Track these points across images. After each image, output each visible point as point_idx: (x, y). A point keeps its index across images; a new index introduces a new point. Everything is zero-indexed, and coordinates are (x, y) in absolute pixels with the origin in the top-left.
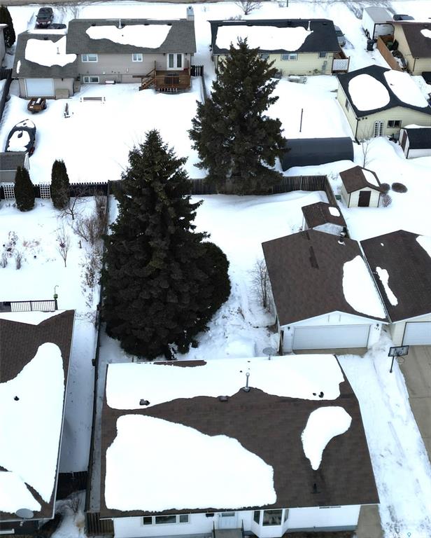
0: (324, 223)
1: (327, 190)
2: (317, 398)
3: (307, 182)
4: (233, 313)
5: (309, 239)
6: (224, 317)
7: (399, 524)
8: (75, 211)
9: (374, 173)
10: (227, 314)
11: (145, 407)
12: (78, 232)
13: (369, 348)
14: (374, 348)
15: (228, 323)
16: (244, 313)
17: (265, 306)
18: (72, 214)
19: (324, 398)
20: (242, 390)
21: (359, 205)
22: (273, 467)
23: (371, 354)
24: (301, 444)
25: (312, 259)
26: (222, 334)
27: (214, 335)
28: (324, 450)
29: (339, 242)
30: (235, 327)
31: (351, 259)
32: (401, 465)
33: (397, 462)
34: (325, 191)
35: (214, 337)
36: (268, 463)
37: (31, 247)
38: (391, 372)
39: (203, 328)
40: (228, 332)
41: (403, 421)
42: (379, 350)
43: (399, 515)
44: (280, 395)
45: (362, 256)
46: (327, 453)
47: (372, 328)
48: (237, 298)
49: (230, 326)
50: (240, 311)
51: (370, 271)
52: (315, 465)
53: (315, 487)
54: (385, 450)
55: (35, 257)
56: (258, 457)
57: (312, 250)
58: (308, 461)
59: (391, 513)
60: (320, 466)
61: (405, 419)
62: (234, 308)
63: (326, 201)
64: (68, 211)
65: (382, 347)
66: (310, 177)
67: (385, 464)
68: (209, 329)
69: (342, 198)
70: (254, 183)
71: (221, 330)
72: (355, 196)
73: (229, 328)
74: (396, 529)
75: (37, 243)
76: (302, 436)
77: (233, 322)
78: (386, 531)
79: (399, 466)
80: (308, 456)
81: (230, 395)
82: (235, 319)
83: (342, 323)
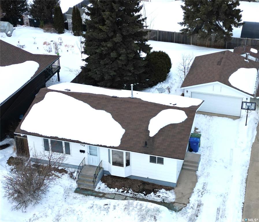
7: (206, 191)
13: (241, 117)
29: (245, 60)
32: (226, 168)
33: (225, 166)
38: (246, 125)
52: (152, 135)
55: (68, 51)
57: (222, 58)
59: (204, 185)
74: (202, 193)
75: (73, 47)
80: (149, 129)
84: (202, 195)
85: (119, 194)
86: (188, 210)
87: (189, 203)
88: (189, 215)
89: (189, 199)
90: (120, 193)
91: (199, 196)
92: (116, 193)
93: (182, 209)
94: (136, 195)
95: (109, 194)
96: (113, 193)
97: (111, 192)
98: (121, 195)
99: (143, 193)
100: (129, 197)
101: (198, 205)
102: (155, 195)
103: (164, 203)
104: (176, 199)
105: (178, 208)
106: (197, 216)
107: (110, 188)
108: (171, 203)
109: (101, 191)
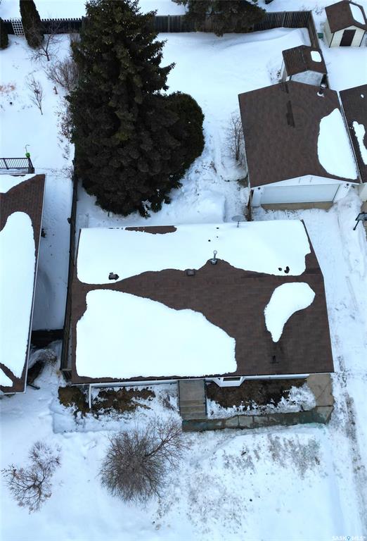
0: (305, 70)
1: (310, 27)
2: (283, 274)
3: (290, 18)
4: (206, 167)
5: (288, 92)
6: (197, 172)
7: (347, 374)
8: (49, 52)
9: (361, 8)
10: (200, 168)
11: (113, 281)
12: (52, 77)
13: (334, 202)
14: (340, 203)
15: (201, 178)
16: (216, 166)
17: (237, 159)
18: (48, 56)
19: (290, 274)
20: (209, 262)
21: (340, 45)
22: (236, 339)
23: (336, 209)
24: (263, 318)
25: (289, 116)
26: (194, 190)
27: (186, 191)
28: (285, 324)
29: (318, 94)
30: (207, 182)
31: (328, 113)
32: (354, 318)
33: (351, 316)
34: (308, 28)
35: (185, 194)
36: (231, 336)
37: (7, 92)
38: (354, 229)
39: (176, 184)
40: (200, 188)
41: (360, 276)
42: (345, 205)
43: (347, 366)
44: (246, 269)
45: (340, 109)
46: (287, 327)
47: (342, 187)
48: (210, 152)
49: (203, 181)
50: (213, 165)
51: (346, 127)
52: (276, 337)
53: (274, 357)
54: (341, 304)
55: (11, 103)
56: (221, 330)
57: (289, 106)
58: (269, 334)
59: (340, 363)
60: (281, 338)
61: (362, 275)
62: (206, 163)
63: (309, 44)
64: (42, 51)
65: (348, 203)
66: (293, 13)
67: (339, 317)
68: (181, 185)
69: (324, 35)
70: (235, 21)
71: (193, 186)
72: (339, 35)
73: (201, 183)
74: (343, 378)
75: (13, 88)
76: (265, 311)
77: (204, 177)
78: (334, 379)
79: (352, 319)
80: (269, 329)
81: (197, 268)
82: (207, 174)
83: (311, 184)
84: (345, 382)
85: (242, 415)
86: (338, 415)
87: (334, 402)
88: (343, 424)
89: (331, 394)
90: (243, 413)
91: (341, 384)
92: (237, 413)
93: (330, 415)
94: (264, 409)
95: (229, 419)
96: (234, 415)
97: (230, 416)
98: (244, 415)
99: (272, 403)
100: (257, 416)
101: (347, 403)
102: (288, 401)
103: (304, 411)
104: (316, 400)
105: (326, 416)
106: (354, 423)
107: (226, 407)
108: (313, 409)
109: (217, 417)
